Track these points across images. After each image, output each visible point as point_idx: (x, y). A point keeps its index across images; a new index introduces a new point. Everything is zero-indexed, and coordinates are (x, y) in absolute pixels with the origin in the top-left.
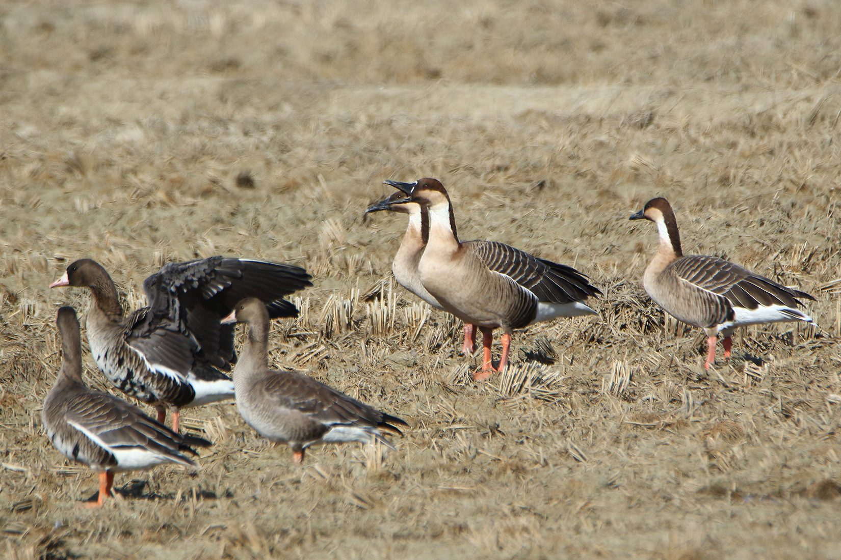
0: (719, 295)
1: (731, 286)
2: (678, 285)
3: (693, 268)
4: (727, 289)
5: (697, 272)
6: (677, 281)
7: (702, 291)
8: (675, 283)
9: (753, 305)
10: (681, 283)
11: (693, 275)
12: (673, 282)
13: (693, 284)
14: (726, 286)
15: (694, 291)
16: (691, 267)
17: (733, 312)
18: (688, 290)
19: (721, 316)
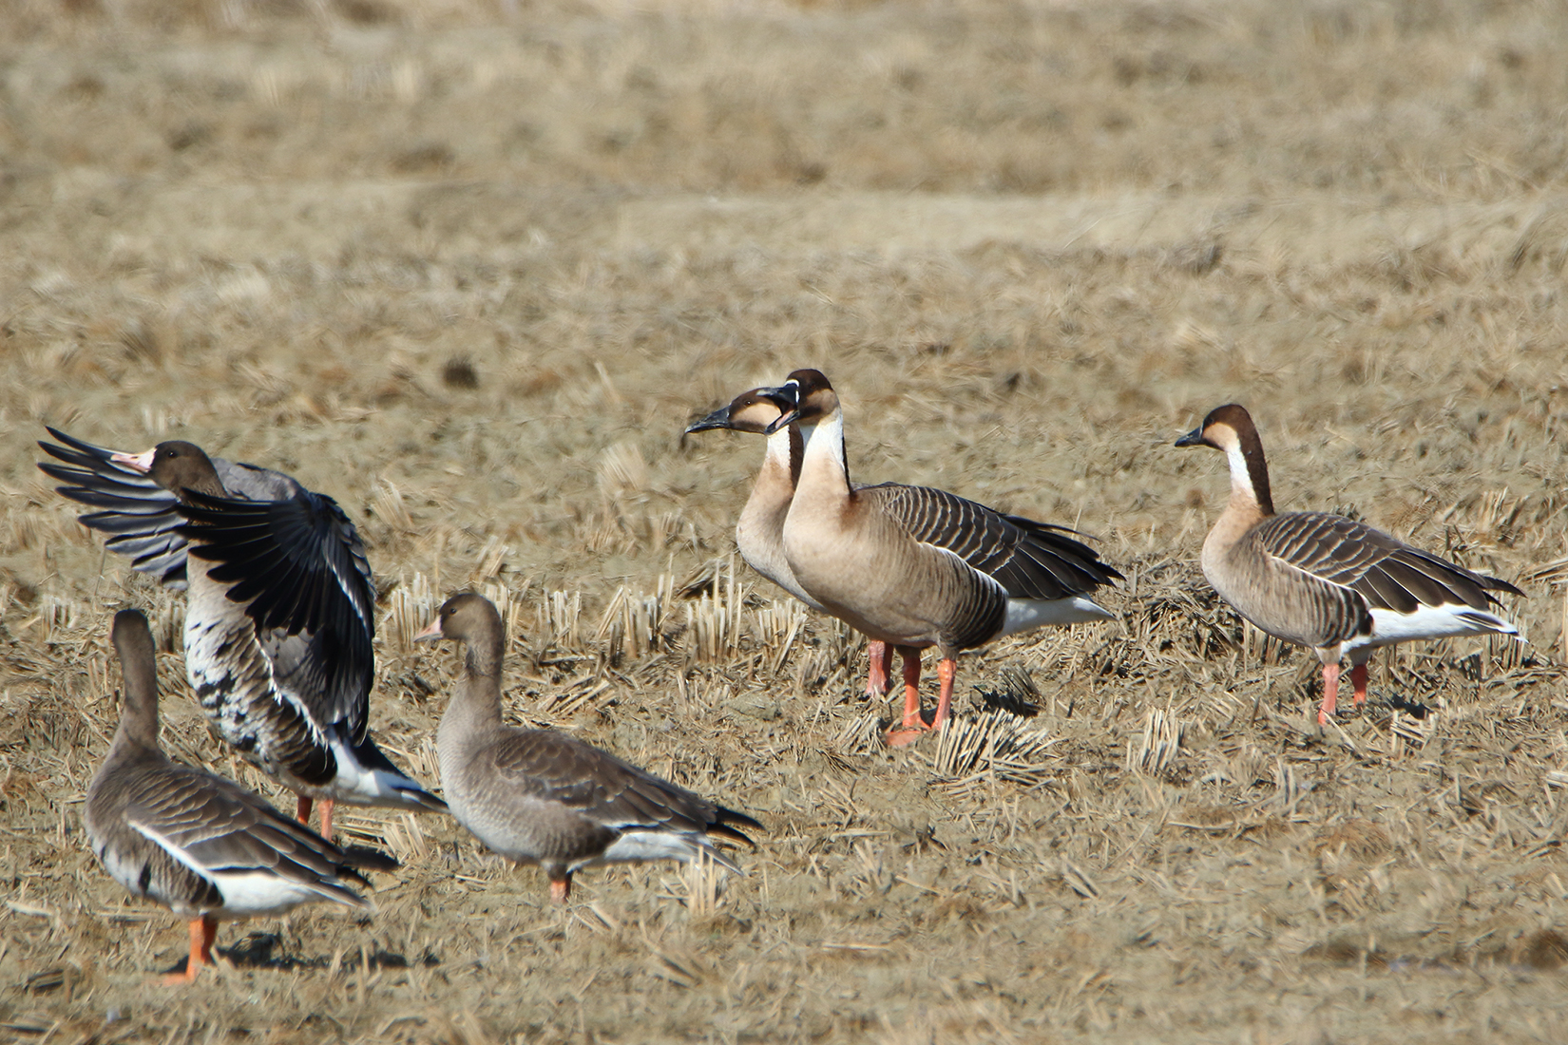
0: (1343, 586)
1: (1367, 568)
2: (1267, 568)
3: (1294, 537)
4: (1358, 576)
5: (1302, 544)
6: (1265, 561)
7: (1312, 580)
8: (1261, 565)
9: (1408, 605)
10: (1272, 564)
11: (1295, 550)
12: (1257, 561)
13: (1295, 567)
14: (1357, 570)
15: (1297, 580)
16: (1290, 534)
17: (1371, 618)
18: (1285, 579)
19: (1348, 625)
